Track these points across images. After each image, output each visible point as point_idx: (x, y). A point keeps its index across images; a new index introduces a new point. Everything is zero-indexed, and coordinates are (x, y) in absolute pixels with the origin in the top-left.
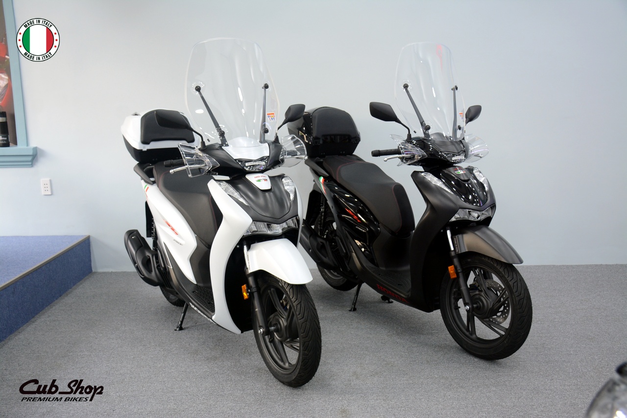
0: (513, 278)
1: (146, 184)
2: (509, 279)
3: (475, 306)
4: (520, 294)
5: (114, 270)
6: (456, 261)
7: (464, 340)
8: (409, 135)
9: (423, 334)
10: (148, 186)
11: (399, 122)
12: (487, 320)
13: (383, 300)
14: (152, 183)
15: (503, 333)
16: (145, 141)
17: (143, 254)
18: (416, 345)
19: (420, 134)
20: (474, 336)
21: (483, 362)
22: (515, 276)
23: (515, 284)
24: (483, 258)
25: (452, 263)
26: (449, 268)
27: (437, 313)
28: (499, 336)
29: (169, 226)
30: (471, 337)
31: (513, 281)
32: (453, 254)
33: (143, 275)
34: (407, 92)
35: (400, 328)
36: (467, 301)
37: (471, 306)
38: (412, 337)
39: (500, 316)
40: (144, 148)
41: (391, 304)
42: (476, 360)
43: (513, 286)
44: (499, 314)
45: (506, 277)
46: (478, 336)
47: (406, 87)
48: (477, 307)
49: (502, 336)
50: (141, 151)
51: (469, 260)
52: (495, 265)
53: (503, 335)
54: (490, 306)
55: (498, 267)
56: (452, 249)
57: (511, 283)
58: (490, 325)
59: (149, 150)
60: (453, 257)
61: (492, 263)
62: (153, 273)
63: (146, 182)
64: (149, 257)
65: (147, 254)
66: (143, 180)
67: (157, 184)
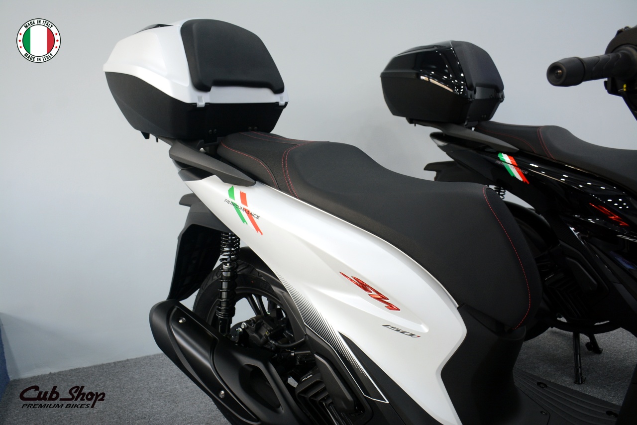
1: (228, 186)
5: (54, 370)
10: (238, 190)
14: (253, 181)
16: (201, 86)
17: (235, 363)
29: (364, 286)
33: (257, 419)
40: (200, 98)
50: (193, 106)
62: (282, 408)
63: (226, 179)
64: (256, 369)
65: (245, 360)
66: (215, 177)
67: (263, 182)
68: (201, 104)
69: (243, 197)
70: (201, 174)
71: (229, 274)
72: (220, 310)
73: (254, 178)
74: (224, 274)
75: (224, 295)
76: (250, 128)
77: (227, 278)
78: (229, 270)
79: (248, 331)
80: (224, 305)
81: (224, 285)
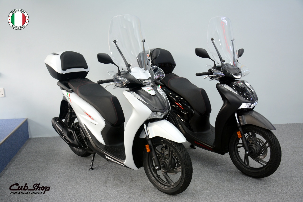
0: (272, 137)
1: (67, 92)
2: (270, 137)
3: (250, 151)
4: (276, 145)
6: (240, 129)
7: (243, 168)
8: (215, 65)
9: (218, 165)
10: (69, 93)
11: (210, 58)
12: (256, 158)
13: (191, 147)
14: (72, 92)
15: (265, 165)
16: (64, 69)
17: (67, 131)
18: (217, 172)
19: (220, 64)
20: (248, 166)
21: (255, 179)
22: (272, 136)
23: (273, 140)
24: (255, 127)
25: (239, 131)
26: (238, 132)
27: (227, 155)
28: (263, 166)
30: (247, 166)
31: (272, 139)
32: (239, 125)
33: (70, 142)
34: (213, 43)
35: (205, 163)
36: (247, 149)
37: (249, 152)
38: (214, 167)
39: (262, 156)
40: (64, 72)
41: (195, 149)
42: (251, 178)
43: (272, 141)
44: (261, 155)
45: (268, 136)
46: (251, 166)
47: (212, 40)
48: (251, 152)
49: (264, 166)
50: (62, 74)
51: (246, 128)
52: (262, 131)
53: (266, 166)
54: (258, 151)
55: (264, 132)
56: (238, 123)
57: (271, 140)
58: (258, 161)
59: (66, 74)
60: (239, 127)
61: (260, 130)
62: (75, 140)
63: (67, 91)
64: (71, 132)
65: (69, 130)
66: (65, 90)
67: (74, 92)
68: (64, 73)
69: (69, 95)
70: (63, 89)
71: (70, 112)
72: (68, 120)
73: (72, 91)
74: (69, 112)
75: (69, 117)
76: (79, 77)
77: (69, 113)
78: (70, 111)
79: (74, 125)
80: (69, 119)
81: (69, 114)
